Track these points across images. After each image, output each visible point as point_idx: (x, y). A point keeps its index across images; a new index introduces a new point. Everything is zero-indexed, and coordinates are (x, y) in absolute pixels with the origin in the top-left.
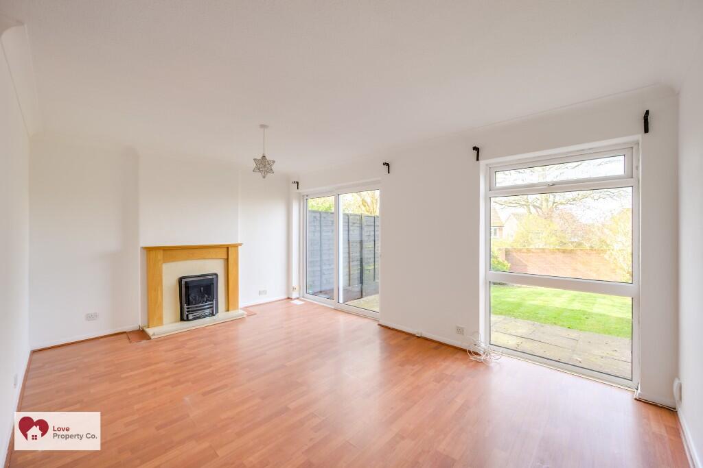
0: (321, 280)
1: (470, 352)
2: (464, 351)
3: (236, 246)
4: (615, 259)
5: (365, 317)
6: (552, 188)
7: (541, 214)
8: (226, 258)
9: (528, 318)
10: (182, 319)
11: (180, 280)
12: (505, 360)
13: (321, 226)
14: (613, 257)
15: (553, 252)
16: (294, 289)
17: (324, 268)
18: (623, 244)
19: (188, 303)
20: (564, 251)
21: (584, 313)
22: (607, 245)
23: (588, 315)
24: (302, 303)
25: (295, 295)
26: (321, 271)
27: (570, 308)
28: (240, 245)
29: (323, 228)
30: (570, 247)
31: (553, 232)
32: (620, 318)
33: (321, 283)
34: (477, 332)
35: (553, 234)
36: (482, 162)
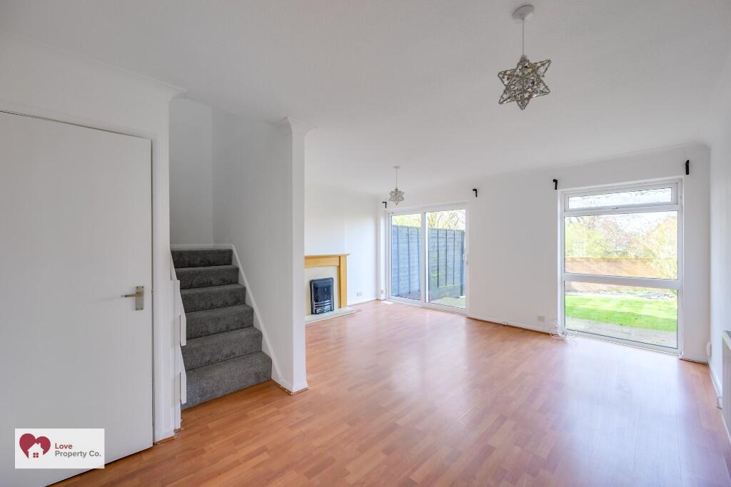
0: (398, 285)
1: (553, 335)
2: (548, 334)
3: (345, 256)
4: (661, 266)
5: (453, 313)
6: (616, 210)
7: (582, 223)
8: (338, 265)
9: (582, 318)
10: (312, 313)
11: (311, 282)
12: (578, 339)
13: (398, 238)
14: (659, 266)
15: (597, 261)
16: (382, 292)
17: (401, 274)
18: (669, 253)
19: (317, 301)
20: (609, 261)
21: (633, 315)
22: (654, 255)
23: (637, 317)
24: (391, 303)
25: (383, 297)
26: (398, 277)
27: (620, 310)
28: (348, 255)
29: (400, 240)
30: (615, 256)
31: (598, 241)
32: (667, 319)
33: (399, 288)
34: (556, 319)
35: (598, 244)
36: (559, 191)
